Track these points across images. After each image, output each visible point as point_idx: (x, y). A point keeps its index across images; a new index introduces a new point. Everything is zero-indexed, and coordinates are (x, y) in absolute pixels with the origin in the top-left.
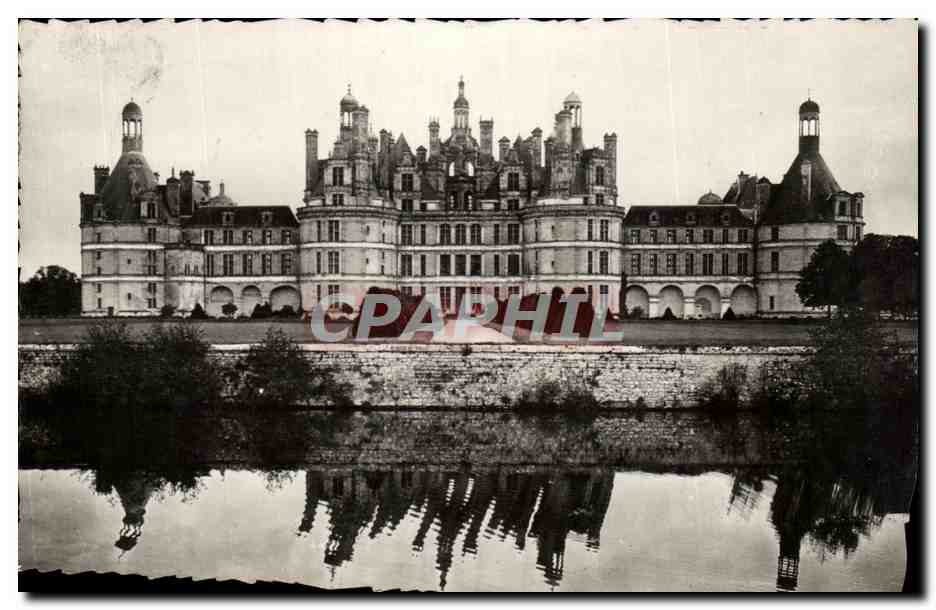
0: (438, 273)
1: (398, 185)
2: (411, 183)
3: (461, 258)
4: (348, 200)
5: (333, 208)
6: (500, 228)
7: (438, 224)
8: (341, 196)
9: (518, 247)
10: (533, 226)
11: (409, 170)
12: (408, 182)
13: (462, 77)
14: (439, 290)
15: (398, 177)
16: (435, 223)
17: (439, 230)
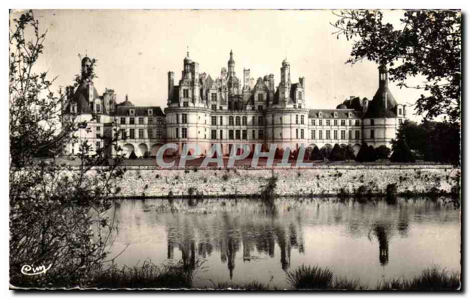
0: (228, 138)
1: (210, 98)
2: (216, 97)
3: (238, 132)
4: (191, 105)
5: (184, 108)
6: (255, 118)
7: (228, 116)
8: (187, 103)
9: (263, 127)
10: (271, 117)
11: (215, 92)
12: (214, 97)
13: (231, 51)
14: (228, 146)
15: (210, 95)
16: (226, 116)
17: (228, 118)
